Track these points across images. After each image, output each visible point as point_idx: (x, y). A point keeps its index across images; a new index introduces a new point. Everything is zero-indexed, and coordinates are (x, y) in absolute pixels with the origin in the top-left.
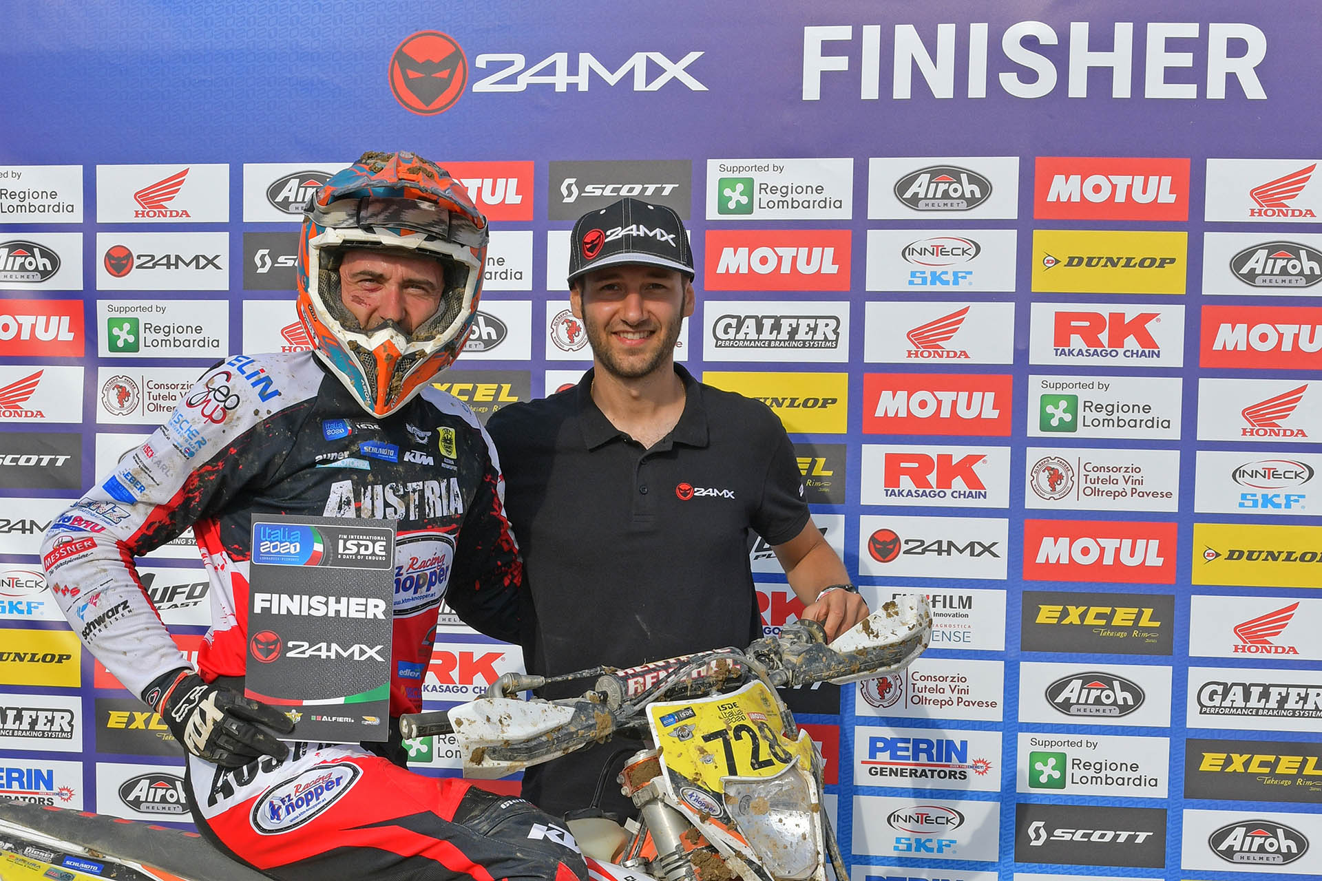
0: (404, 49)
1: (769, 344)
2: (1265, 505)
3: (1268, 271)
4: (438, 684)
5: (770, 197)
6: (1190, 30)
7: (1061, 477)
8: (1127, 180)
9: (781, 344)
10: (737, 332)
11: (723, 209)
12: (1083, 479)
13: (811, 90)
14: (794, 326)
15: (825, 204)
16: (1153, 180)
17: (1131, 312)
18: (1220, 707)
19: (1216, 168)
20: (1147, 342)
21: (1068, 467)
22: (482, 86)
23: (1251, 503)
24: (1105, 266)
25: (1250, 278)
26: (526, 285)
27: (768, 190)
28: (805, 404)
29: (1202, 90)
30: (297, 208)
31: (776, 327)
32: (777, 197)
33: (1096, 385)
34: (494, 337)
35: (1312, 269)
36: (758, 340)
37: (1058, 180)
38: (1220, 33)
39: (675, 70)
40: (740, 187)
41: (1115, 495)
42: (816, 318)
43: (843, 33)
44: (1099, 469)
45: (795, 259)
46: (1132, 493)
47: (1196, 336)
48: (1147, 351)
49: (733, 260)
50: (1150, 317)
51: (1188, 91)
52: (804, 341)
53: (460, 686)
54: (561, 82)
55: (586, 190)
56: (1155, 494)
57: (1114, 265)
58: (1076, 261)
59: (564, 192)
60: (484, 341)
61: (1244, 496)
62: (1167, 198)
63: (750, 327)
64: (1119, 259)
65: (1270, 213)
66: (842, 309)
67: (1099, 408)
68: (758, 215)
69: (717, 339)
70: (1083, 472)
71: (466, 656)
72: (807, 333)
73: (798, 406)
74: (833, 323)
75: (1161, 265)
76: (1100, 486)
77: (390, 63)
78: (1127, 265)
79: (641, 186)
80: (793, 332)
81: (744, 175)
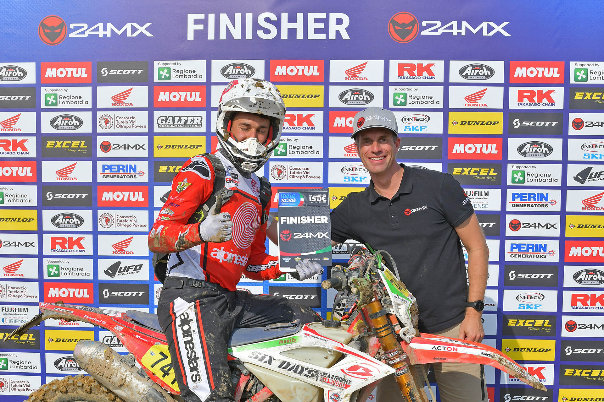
0: (43, 22)
1: (177, 126)
2: (352, 181)
3: (352, 99)
4: (61, 249)
5: (177, 74)
6: (323, 15)
7: (282, 172)
8: (302, 67)
9: (182, 126)
10: (166, 122)
11: (160, 78)
12: (289, 172)
13: (190, 36)
14: (186, 119)
15: (196, 76)
16: (311, 68)
17: (305, 113)
18: (339, 251)
19: (333, 63)
20: (311, 124)
21: (284, 168)
22: (72, 35)
23: (348, 180)
24: (295, 98)
25: (346, 101)
26: (90, 106)
27: (176, 72)
28: (190, 147)
29: (328, 36)
30: (5, 79)
31: (180, 120)
32: (179, 74)
33: (293, 139)
34: (78, 124)
35: (367, 98)
36: (173, 125)
37: (278, 68)
38: (333, 17)
39: (142, 29)
40: (166, 71)
41: (301, 178)
42: (194, 117)
43: (202, 16)
44: (295, 169)
45: (186, 96)
46: (307, 177)
47: (327, 122)
48: (310, 127)
49: (164, 97)
50: (312, 115)
51: (323, 37)
52: (190, 125)
53: (69, 250)
54: (101, 33)
55: (111, 72)
56: (314, 177)
57: (299, 97)
58: (285, 96)
59: (103, 73)
60: (74, 126)
61: (345, 178)
62: (316, 74)
63: (170, 120)
64: (300, 95)
65: (352, 79)
66: (203, 114)
67: (294, 147)
68: (172, 80)
69: (159, 125)
70: (289, 170)
71: (71, 239)
72: (191, 122)
73: (188, 148)
74: (200, 119)
75: (315, 97)
76: (295, 175)
77: (39, 27)
78: (303, 97)
79: (130, 71)
80: (186, 122)
81: (167, 66)
